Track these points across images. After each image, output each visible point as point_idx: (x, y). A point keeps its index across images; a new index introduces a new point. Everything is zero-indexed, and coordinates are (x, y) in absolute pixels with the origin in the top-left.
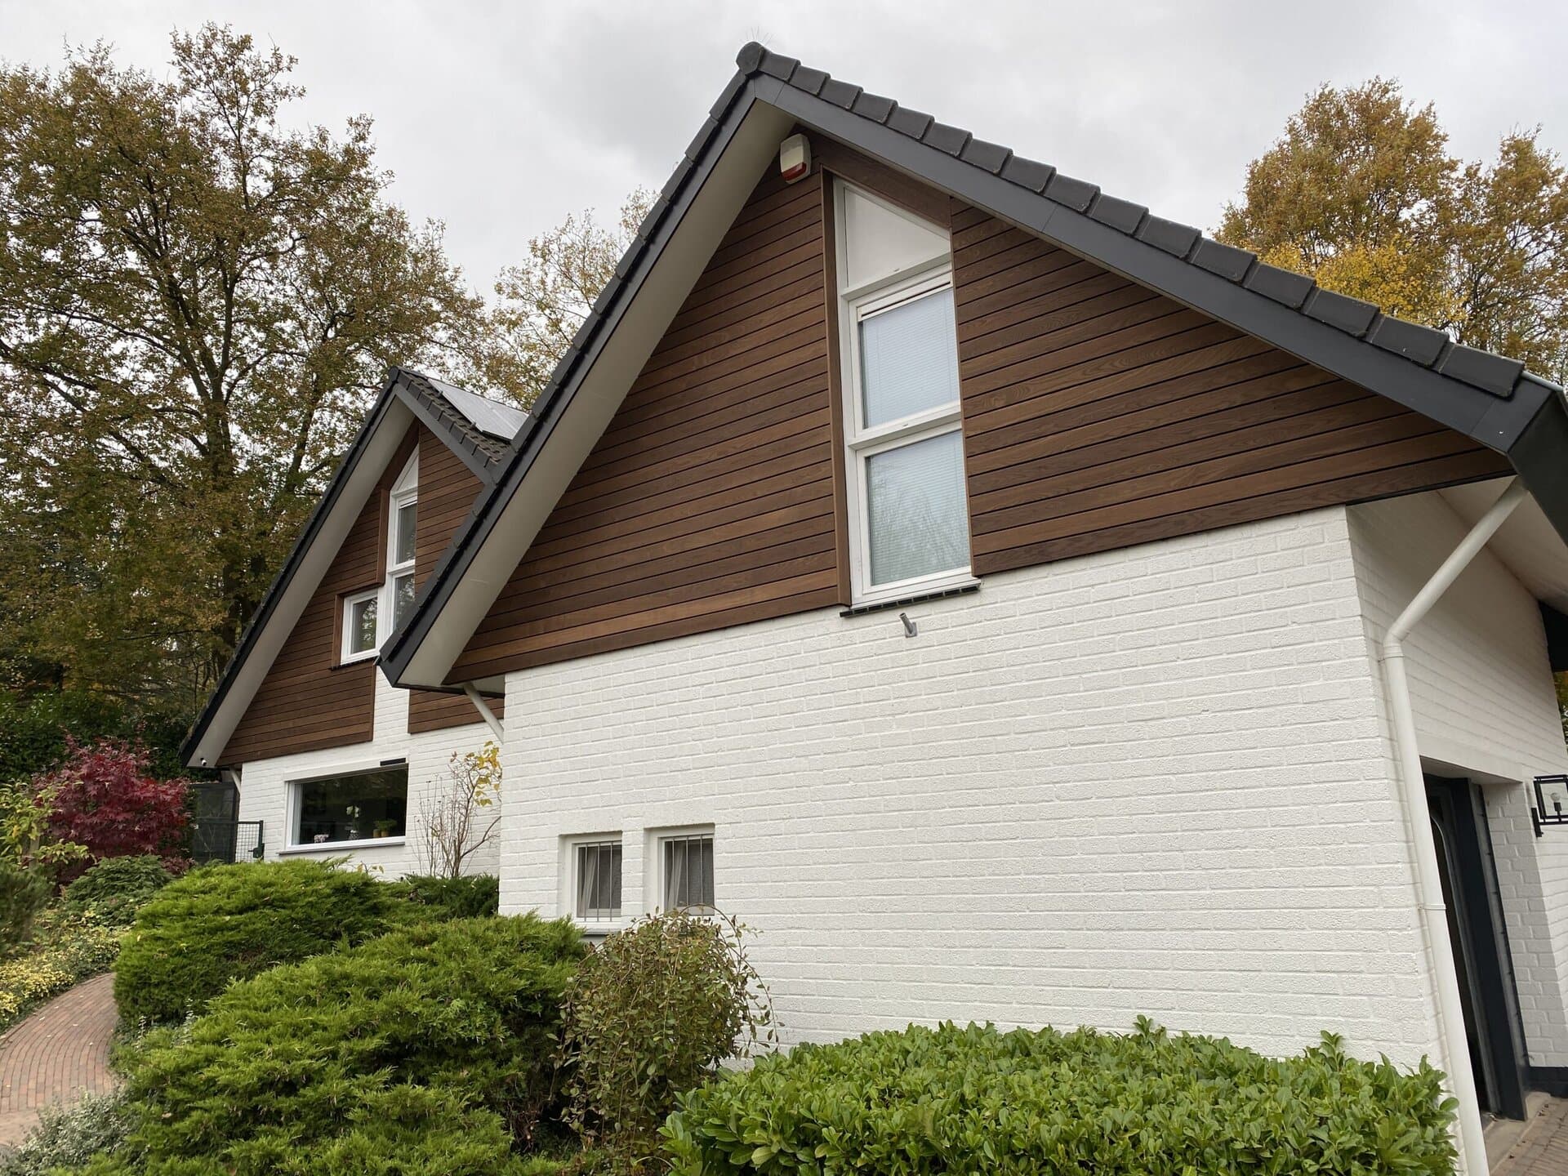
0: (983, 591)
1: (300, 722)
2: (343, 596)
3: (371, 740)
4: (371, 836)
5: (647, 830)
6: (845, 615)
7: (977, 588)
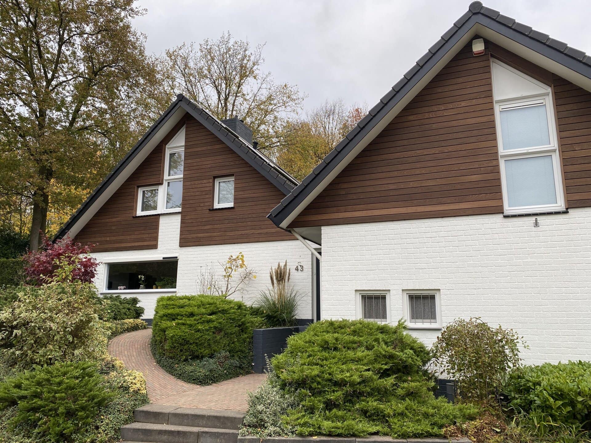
0: (569, 213)
1: (114, 238)
2: (138, 187)
3: (157, 248)
4: (152, 288)
5: (403, 290)
6: (506, 217)
7: (568, 212)
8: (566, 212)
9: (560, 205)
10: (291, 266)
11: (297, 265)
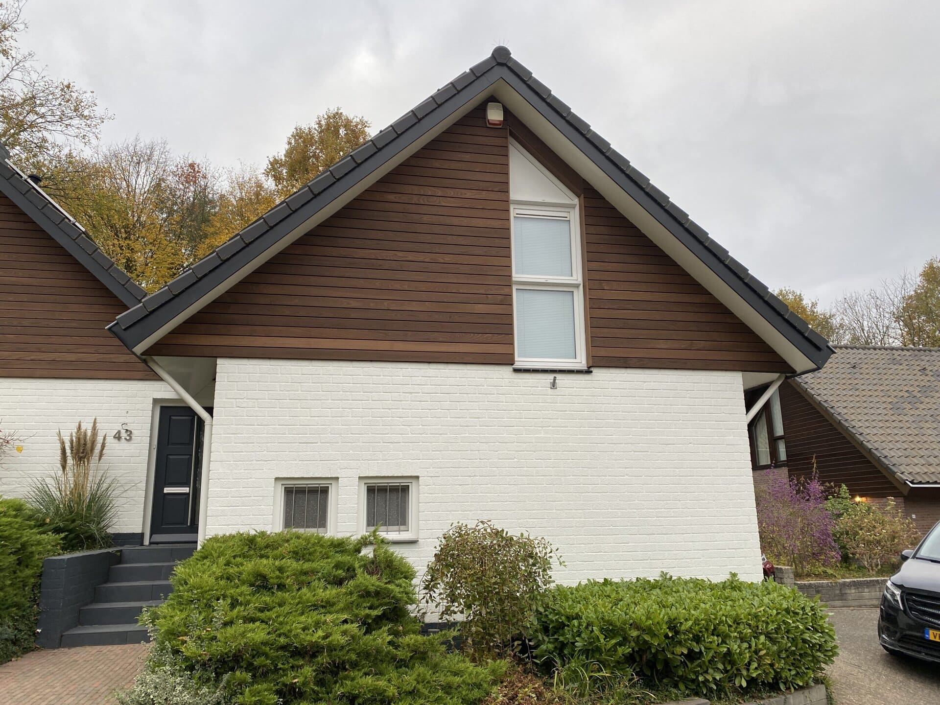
0: (593, 373)
5: (360, 478)
6: (517, 371)
7: (591, 372)
8: (588, 372)
9: (581, 362)
10: (107, 429)
11: (120, 428)
